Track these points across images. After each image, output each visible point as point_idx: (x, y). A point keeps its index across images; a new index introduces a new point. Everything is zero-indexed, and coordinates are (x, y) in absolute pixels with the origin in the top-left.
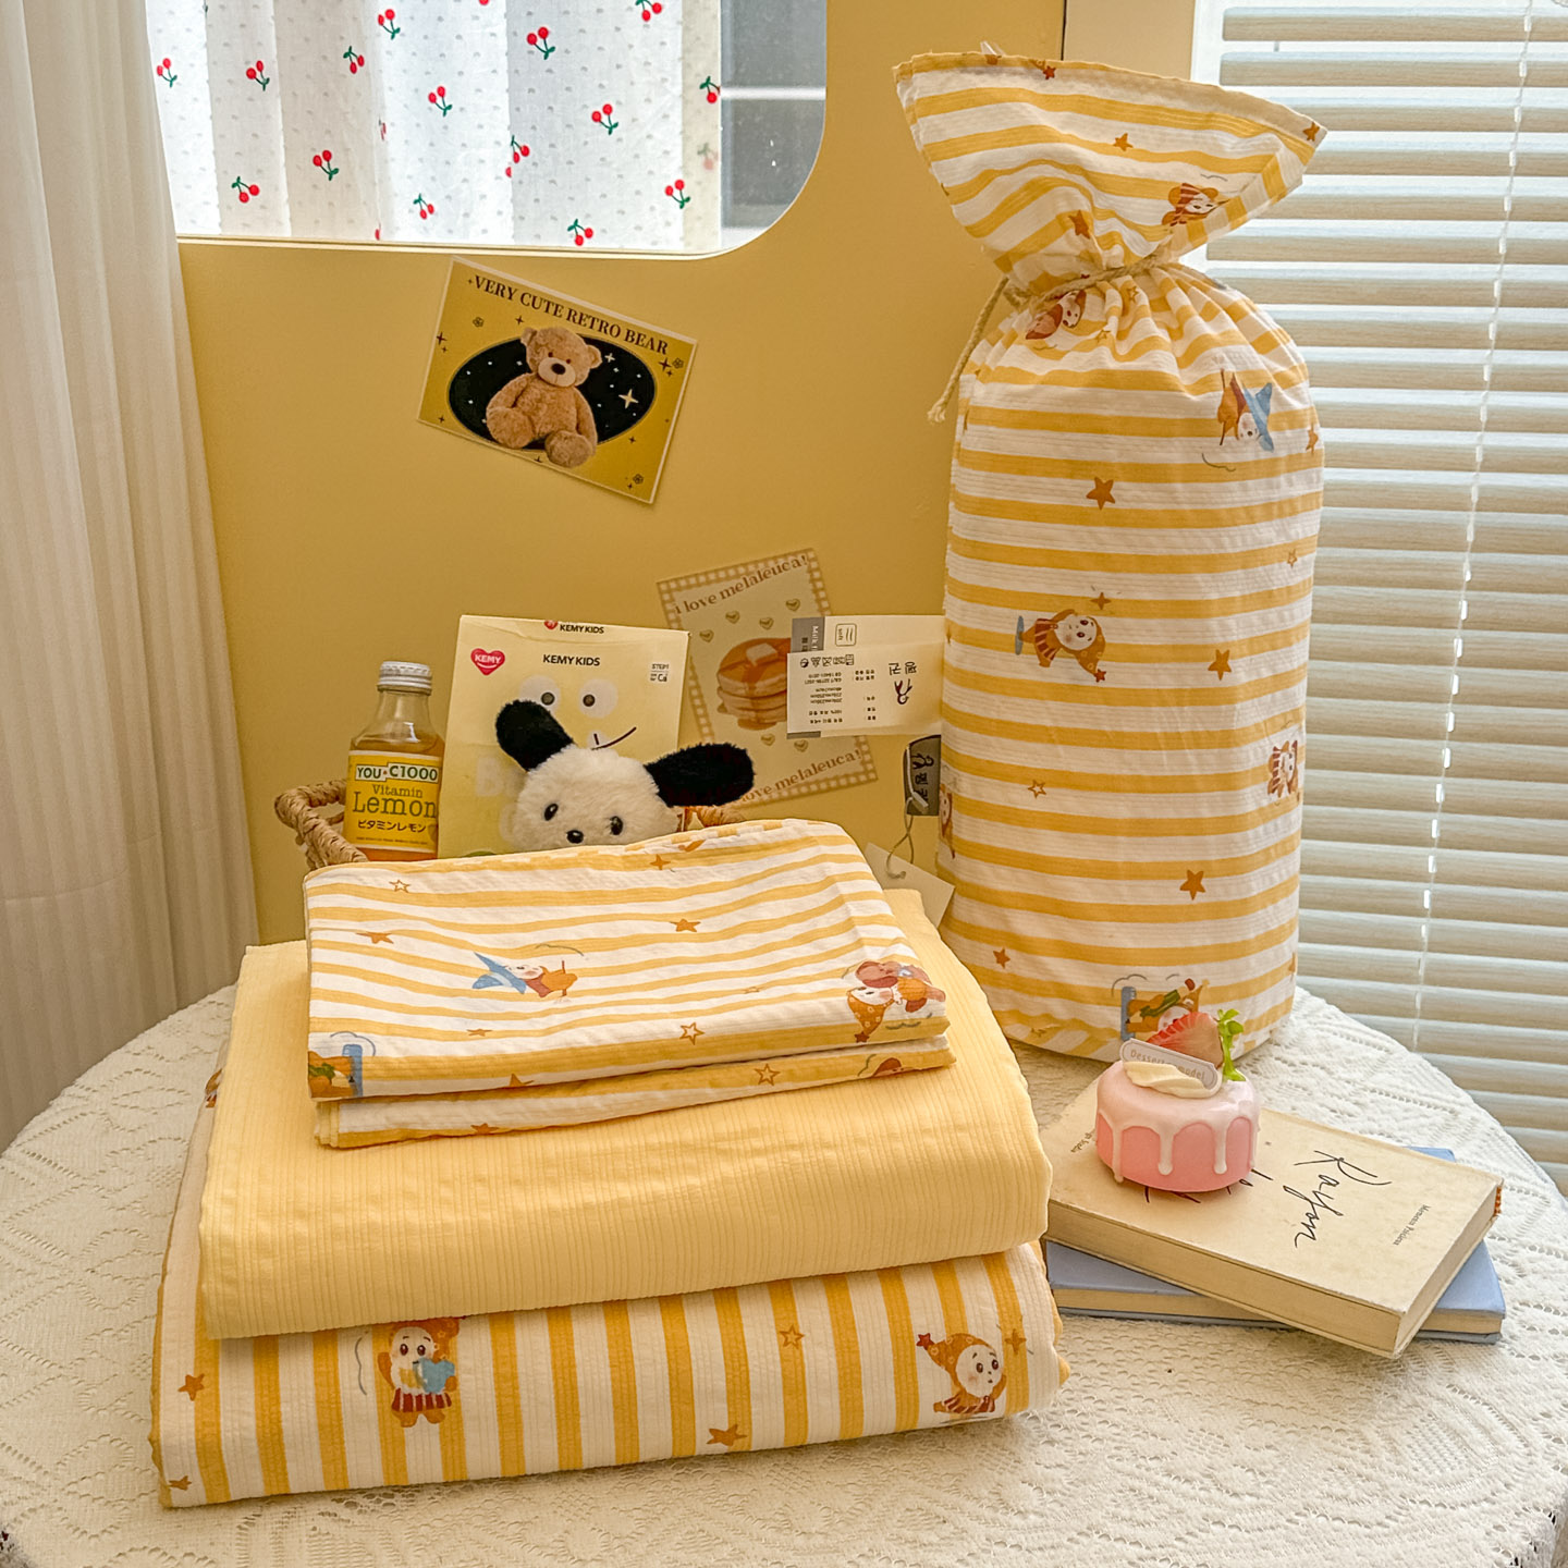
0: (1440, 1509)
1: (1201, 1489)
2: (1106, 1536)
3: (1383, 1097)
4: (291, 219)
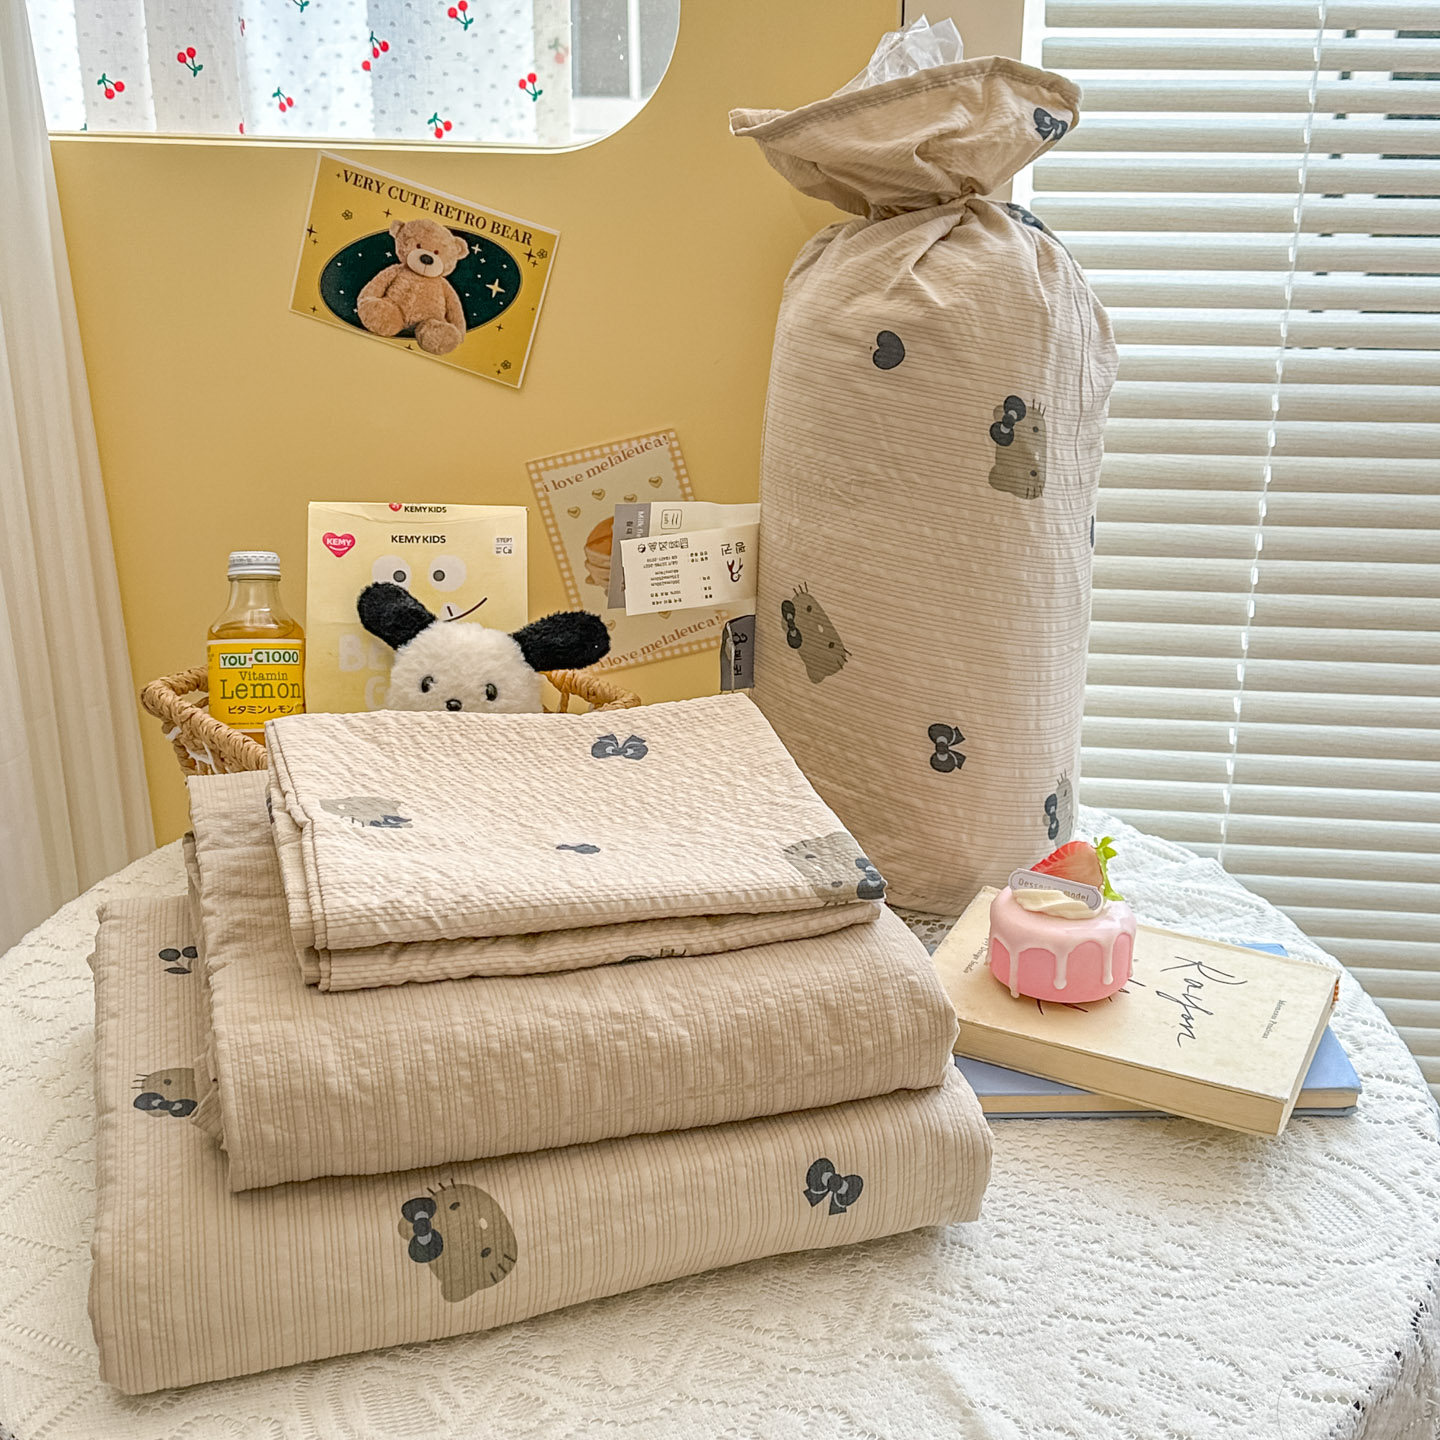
0: (1353, 1267)
1: (1143, 1267)
2: (1073, 1316)
4: (156, 115)
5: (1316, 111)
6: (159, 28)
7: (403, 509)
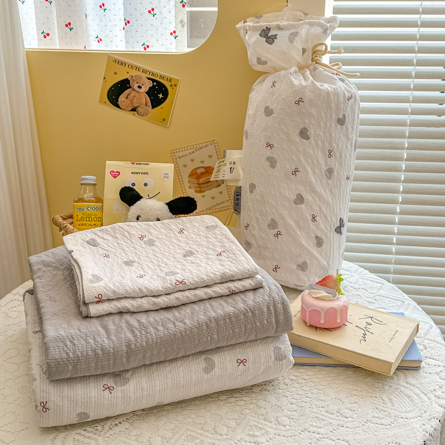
0: (406, 420)
1: (336, 416)
2: (309, 432)
3: (382, 297)
4: (59, 43)
5: (419, 40)
6: (60, 16)
7: (135, 164)
